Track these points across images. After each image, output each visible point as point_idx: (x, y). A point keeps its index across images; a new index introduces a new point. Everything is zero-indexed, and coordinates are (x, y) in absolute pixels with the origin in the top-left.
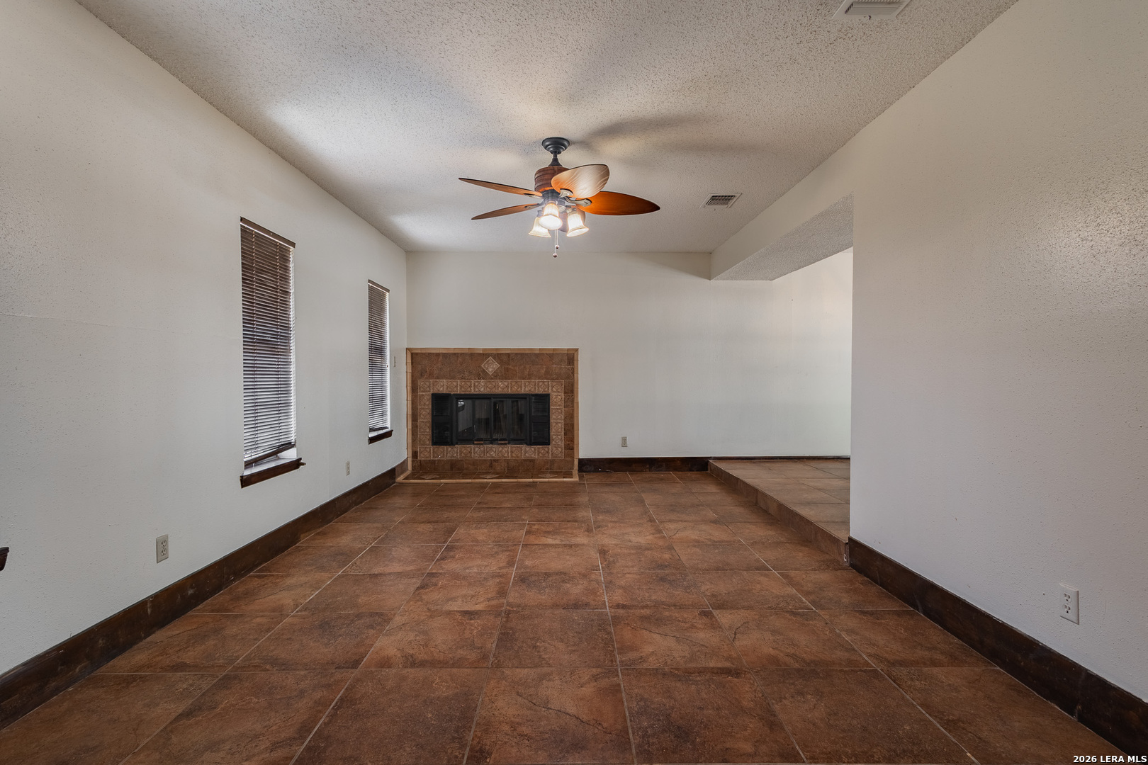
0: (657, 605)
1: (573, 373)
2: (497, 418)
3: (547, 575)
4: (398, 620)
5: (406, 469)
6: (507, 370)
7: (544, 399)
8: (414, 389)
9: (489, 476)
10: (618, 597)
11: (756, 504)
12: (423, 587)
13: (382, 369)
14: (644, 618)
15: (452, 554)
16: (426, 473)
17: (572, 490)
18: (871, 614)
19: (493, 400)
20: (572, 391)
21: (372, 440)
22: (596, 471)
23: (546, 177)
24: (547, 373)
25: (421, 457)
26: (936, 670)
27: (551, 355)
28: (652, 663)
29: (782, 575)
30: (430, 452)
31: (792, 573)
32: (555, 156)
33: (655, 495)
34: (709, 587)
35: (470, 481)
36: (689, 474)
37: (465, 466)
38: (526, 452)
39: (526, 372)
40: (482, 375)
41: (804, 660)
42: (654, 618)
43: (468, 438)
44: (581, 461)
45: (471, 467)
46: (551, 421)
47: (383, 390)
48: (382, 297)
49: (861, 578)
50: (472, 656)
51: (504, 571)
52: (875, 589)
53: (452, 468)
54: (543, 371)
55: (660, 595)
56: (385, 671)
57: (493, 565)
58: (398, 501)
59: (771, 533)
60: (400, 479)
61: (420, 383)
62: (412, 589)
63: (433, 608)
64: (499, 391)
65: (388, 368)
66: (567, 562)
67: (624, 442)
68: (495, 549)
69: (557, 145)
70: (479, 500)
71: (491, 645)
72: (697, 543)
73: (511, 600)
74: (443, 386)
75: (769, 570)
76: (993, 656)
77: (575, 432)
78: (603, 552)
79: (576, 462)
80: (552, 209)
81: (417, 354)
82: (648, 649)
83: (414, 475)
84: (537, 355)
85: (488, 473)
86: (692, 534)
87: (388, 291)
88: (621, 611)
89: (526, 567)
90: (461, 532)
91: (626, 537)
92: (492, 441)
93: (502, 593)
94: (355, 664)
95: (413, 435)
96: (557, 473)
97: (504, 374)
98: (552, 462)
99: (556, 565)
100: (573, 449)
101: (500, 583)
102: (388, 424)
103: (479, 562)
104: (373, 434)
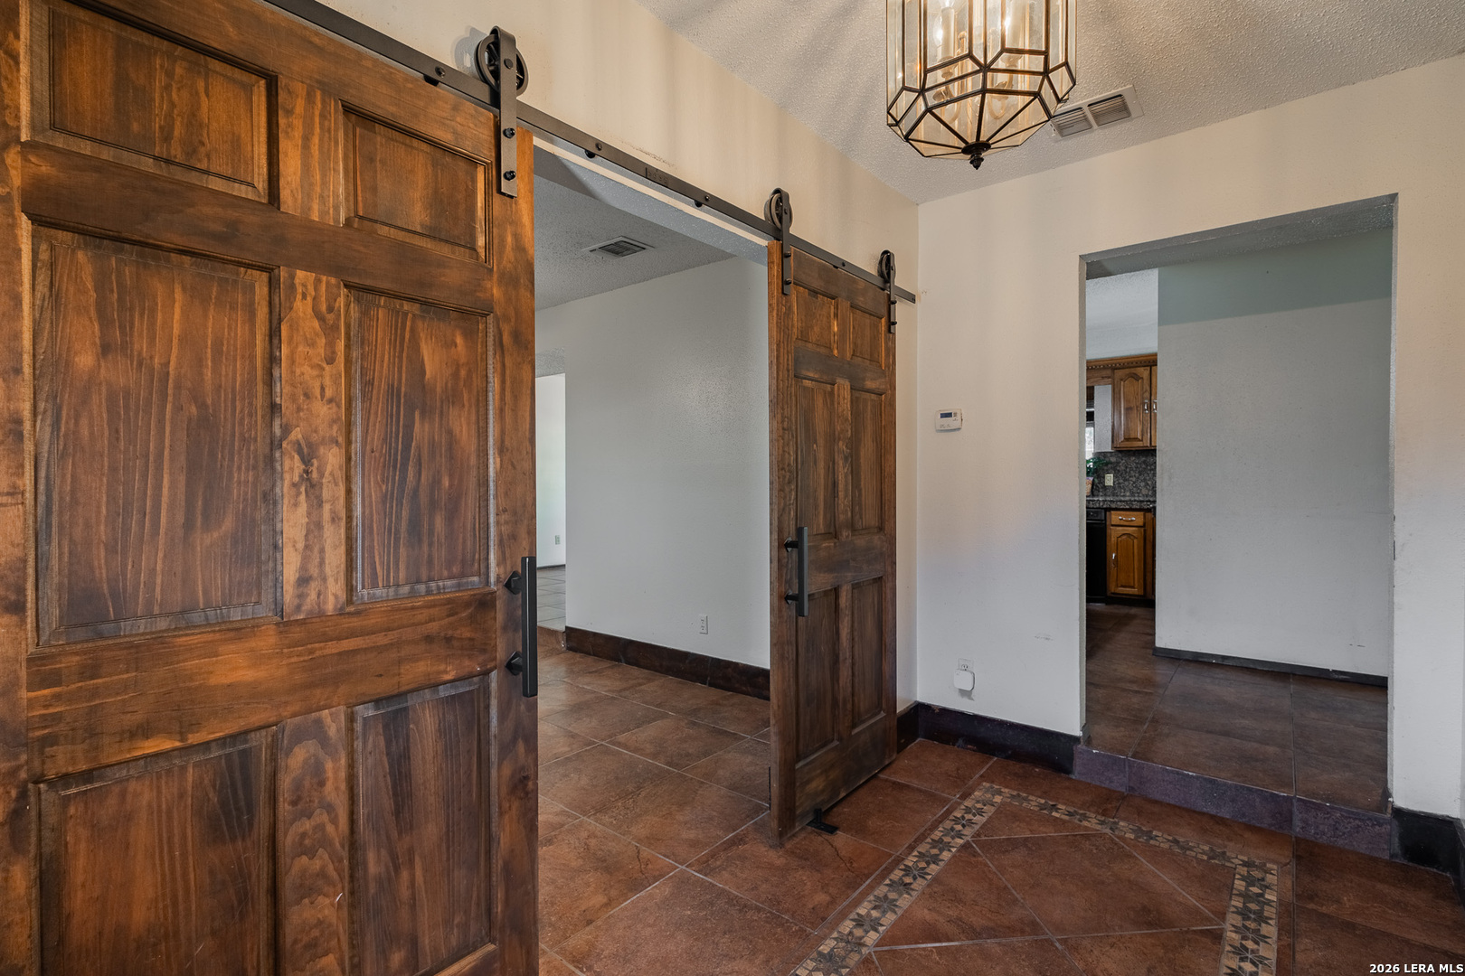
18: (596, 672)
26: (643, 687)
49: (578, 655)
52: (590, 659)
76: (667, 671)
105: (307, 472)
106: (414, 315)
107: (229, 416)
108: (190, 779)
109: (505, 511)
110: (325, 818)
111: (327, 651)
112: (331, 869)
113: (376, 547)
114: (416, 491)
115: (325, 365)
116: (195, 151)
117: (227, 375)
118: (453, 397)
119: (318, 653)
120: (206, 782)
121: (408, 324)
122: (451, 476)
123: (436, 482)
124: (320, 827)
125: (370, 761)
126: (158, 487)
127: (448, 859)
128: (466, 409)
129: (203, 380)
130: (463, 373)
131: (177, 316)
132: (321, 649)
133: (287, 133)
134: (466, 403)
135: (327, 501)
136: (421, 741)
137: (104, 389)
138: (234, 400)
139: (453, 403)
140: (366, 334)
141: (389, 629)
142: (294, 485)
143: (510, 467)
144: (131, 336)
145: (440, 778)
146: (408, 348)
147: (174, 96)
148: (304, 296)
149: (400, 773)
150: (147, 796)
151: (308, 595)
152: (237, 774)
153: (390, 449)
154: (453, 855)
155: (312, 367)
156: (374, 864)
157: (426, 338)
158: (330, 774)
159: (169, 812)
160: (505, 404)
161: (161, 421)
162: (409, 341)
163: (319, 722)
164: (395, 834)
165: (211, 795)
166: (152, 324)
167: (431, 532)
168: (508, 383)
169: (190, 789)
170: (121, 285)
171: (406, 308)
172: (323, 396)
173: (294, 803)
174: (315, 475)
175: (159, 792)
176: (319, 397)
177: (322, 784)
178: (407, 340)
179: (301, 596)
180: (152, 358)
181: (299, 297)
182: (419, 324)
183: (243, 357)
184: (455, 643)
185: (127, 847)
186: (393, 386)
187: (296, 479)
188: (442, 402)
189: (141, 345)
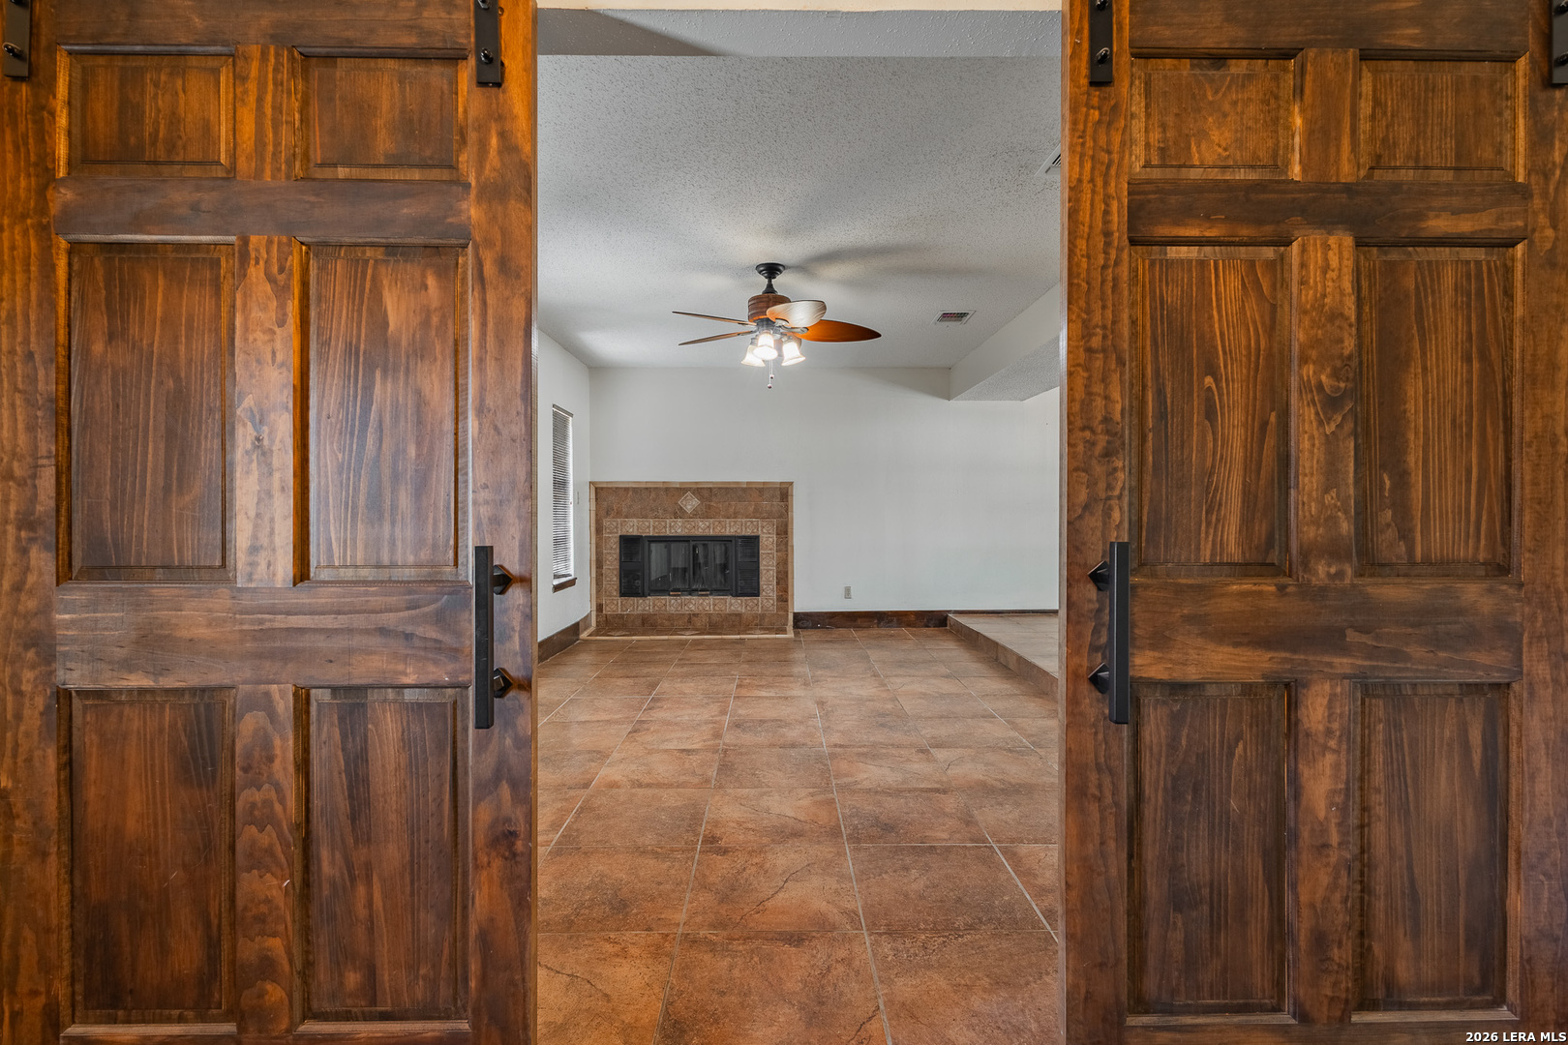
0: (874, 745)
1: (787, 511)
2: (696, 565)
3: (763, 722)
4: (616, 756)
5: (589, 626)
6: (709, 507)
7: (752, 542)
8: (599, 530)
9: (688, 633)
10: (836, 738)
11: (996, 660)
12: (635, 731)
13: (565, 506)
14: (859, 754)
15: (659, 704)
16: (613, 629)
17: (785, 647)
19: (692, 543)
20: (786, 533)
21: (557, 588)
22: (814, 627)
23: (761, 305)
24: (756, 510)
25: (607, 611)
27: (761, 490)
28: (866, 785)
29: (1008, 722)
30: (618, 605)
31: (1018, 721)
32: (770, 281)
33: (881, 653)
34: (928, 732)
35: (666, 637)
36: (925, 630)
37: (659, 621)
38: (731, 605)
39: (731, 510)
40: (679, 513)
41: (1010, 783)
42: (872, 754)
43: (662, 588)
44: (796, 616)
45: (666, 623)
46: (761, 568)
47: (566, 531)
48: (565, 422)
50: (696, 780)
51: (718, 719)
53: (643, 625)
54: (751, 509)
55: (879, 736)
56: (615, 791)
57: (705, 714)
58: (585, 657)
59: (1005, 686)
60: (584, 635)
61: (606, 522)
62: (625, 734)
63: (649, 747)
64: (699, 532)
65: (571, 506)
66: (784, 711)
67: (848, 593)
68: (705, 701)
69: (771, 270)
70: (680, 656)
71: (712, 773)
72: (923, 696)
73: (727, 741)
74: (633, 527)
75: (995, 717)
77: (790, 580)
78: (821, 703)
79: (791, 617)
80: (766, 339)
81: (602, 488)
82: (862, 776)
83: (597, 632)
84: (744, 490)
85: (687, 629)
86: (919, 687)
87: (571, 415)
88: (838, 750)
89: (740, 715)
90: (665, 686)
91: (847, 690)
92: (691, 592)
93: (717, 735)
94: (586, 786)
95: (597, 584)
96: (768, 629)
97: (706, 513)
98: (763, 616)
99: (771, 714)
100: (787, 601)
101: (714, 728)
102: (571, 571)
103: (690, 712)
104: (556, 582)
105: (258, 439)
106: (376, 261)
107: (198, 387)
108: (167, 718)
109: (485, 486)
110: (273, 795)
111: (277, 625)
112: (278, 849)
113: (332, 521)
114: (377, 459)
115: (276, 329)
116: (174, 146)
117: (197, 349)
118: (421, 351)
119: (267, 625)
120: (179, 725)
121: (370, 271)
122: (419, 444)
123: (399, 452)
124: (268, 803)
125: (324, 751)
126: (145, 454)
127: (412, 894)
128: (439, 363)
129: (178, 356)
130: (435, 320)
131: (160, 301)
132: (270, 620)
133: (243, 100)
134: (439, 356)
135: (279, 469)
136: (381, 747)
137: (110, 370)
138: (202, 373)
139: (422, 357)
140: (324, 290)
141: (339, 613)
142: (247, 452)
143: (492, 432)
144: (128, 322)
145: (404, 795)
146: (369, 299)
147: (160, 102)
148: (257, 263)
149: (357, 775)
150: (136, 724)
151: (258, 564)
152: (203, 725)
153: (347, 414)
154: (418, 892)
155: (264, 332)
156: (328, 864)
157: (390, 285)
158: (278, 752)
159: (152, 743)
160: (486, 352)
161: (147, 395)
162: (370, 291)
163: (267, 695)
164: (351, 841)
165: (183, 738)
166: (142, 310)
167: (394, 508)
168: (491, 325)
169: (167, 726)
170: (121, 280)
171: (368, 254)
172: (274, 361)
173: (246, 770)
174: (266, 442)
175: (145, 722)
176: (270, 362)
177: (271, 759)
178: (367, 290)
179: (253, 564)
180: (141, 340)
181: (253, 262)
182: (383, 269)
183: (210, 330)
184: (417, 643)
185: (123, 762)
186: (351, 344)
187: (249, 446)
188: (408, 357)
189: (134, 330)
